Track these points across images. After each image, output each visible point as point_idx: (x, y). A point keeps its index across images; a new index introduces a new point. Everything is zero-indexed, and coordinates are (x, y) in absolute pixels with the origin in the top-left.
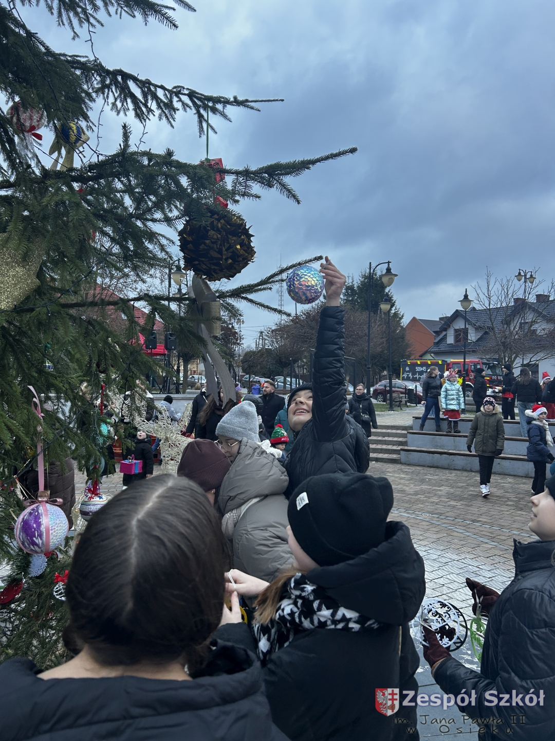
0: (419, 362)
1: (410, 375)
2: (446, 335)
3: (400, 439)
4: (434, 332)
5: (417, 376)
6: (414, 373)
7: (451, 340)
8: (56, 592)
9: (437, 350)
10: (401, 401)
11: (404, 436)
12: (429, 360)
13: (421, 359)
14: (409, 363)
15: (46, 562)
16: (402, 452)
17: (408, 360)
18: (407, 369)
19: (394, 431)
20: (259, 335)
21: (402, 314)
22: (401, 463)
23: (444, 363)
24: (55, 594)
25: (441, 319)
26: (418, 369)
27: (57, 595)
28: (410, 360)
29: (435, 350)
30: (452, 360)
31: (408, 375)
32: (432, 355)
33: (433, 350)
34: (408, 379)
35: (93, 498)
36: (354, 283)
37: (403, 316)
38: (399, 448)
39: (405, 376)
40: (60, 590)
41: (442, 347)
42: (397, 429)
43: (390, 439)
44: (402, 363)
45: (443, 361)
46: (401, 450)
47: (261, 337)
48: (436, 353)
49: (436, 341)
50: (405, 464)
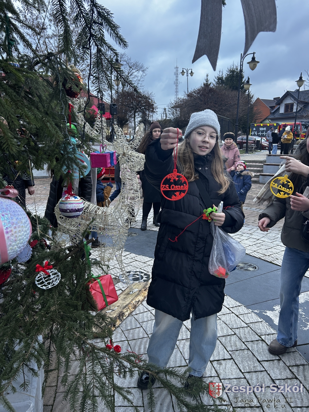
0: (262, 125)
1: (256, 133)
2: (279, 108)
3: (258, 169)
4: (270, 107)
5: (260, 133)
6: (258, 132)
7: (282, 111)
8: (38, 281)
9: (273, 117)
10: (253, 148)
11: (262, 167)
12: (268, 123)
13: (263, 123)
14: (256, 126)
15: (32, 251)
16: (260, 176)
17: (255, 123)
18: (254, 129)
19: (254, 164)
20: (163, 111)
21: (252, 95)
22: (259, 183)
23: (277, 125)
24: (37, 283)
25: (274, 99)
26: (261, 129)
27: (38, 284)
28: (256, 123)
29: (272, 117)
30: (283, 123)
31: (254, 133)
32: (270, 120)
33: (270, 117)
34: (254, 135)
35: (69, 198)
36: (223, 75)
37: (253, 96)
38: (258, 174)
39: (253, 133)
40: (41, 279)
41: (276, 116)
42: (256, 163)
43: (252, 168)
44: (251, 126)
45: (277, 124)
46: (260, 175)
47: (165, 112)
48: (273, 119)
49: (273, 111)
50: (262, 184)
